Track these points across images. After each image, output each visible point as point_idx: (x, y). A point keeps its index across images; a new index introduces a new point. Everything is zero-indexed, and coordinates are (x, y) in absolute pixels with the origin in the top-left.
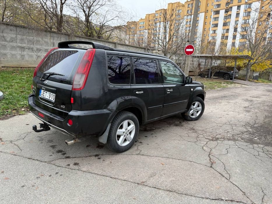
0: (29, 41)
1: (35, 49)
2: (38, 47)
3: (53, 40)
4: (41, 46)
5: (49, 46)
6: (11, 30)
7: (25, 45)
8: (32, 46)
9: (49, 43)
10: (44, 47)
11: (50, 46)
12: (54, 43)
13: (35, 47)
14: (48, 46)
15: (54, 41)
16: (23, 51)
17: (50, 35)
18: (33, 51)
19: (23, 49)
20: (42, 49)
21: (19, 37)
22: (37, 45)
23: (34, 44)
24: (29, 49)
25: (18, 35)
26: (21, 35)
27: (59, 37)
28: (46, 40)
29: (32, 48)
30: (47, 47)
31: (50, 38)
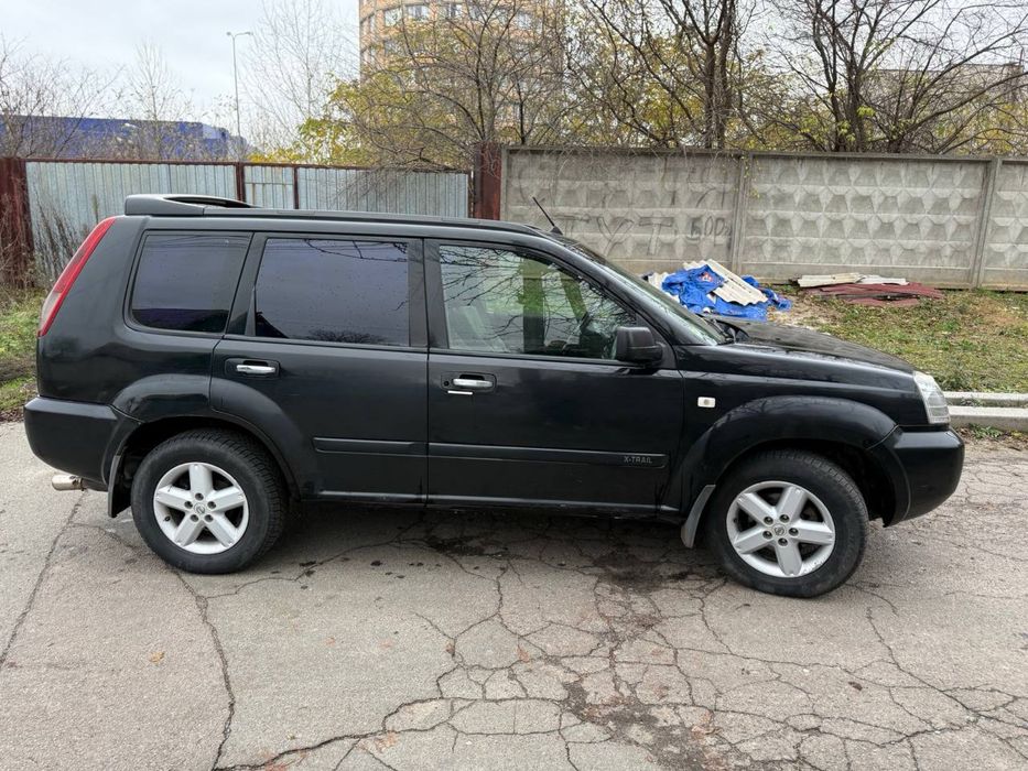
0: (592, 195)
1: (608, 219)
2: (619, 211)
3: (675, 181)
4: (626, 210)
5: (658, 203)
6: (542, 168)
7: (576, 210)
8: (598, 211)
9: (659, 194)
10: (639, 210)
11: (660, 206)
12: (675, 192)
13: (609, 212)
14: (654, 206)
15: (678, 185)
16: (569, 229)
17: (663, 166)
18: (599, 225)
19: (570, 222)
20: (629, 218)
21: (564, 184)
22: (615, 206)
23: (607, 204)
24: (588, 221)
25: (560, 182)
26: (568, 179)
27: (698, 169)
28: (648, 185)
29: (598, 219)
30: (647, 210)
31: (663, 178)
